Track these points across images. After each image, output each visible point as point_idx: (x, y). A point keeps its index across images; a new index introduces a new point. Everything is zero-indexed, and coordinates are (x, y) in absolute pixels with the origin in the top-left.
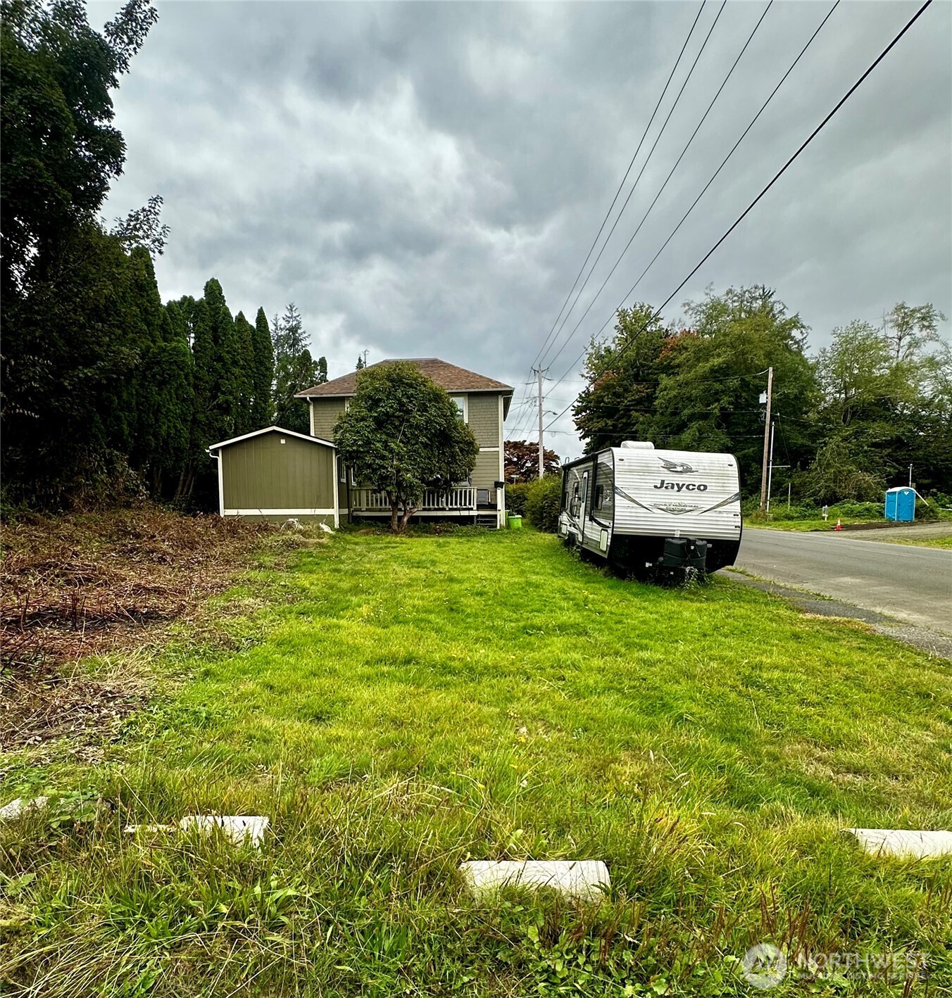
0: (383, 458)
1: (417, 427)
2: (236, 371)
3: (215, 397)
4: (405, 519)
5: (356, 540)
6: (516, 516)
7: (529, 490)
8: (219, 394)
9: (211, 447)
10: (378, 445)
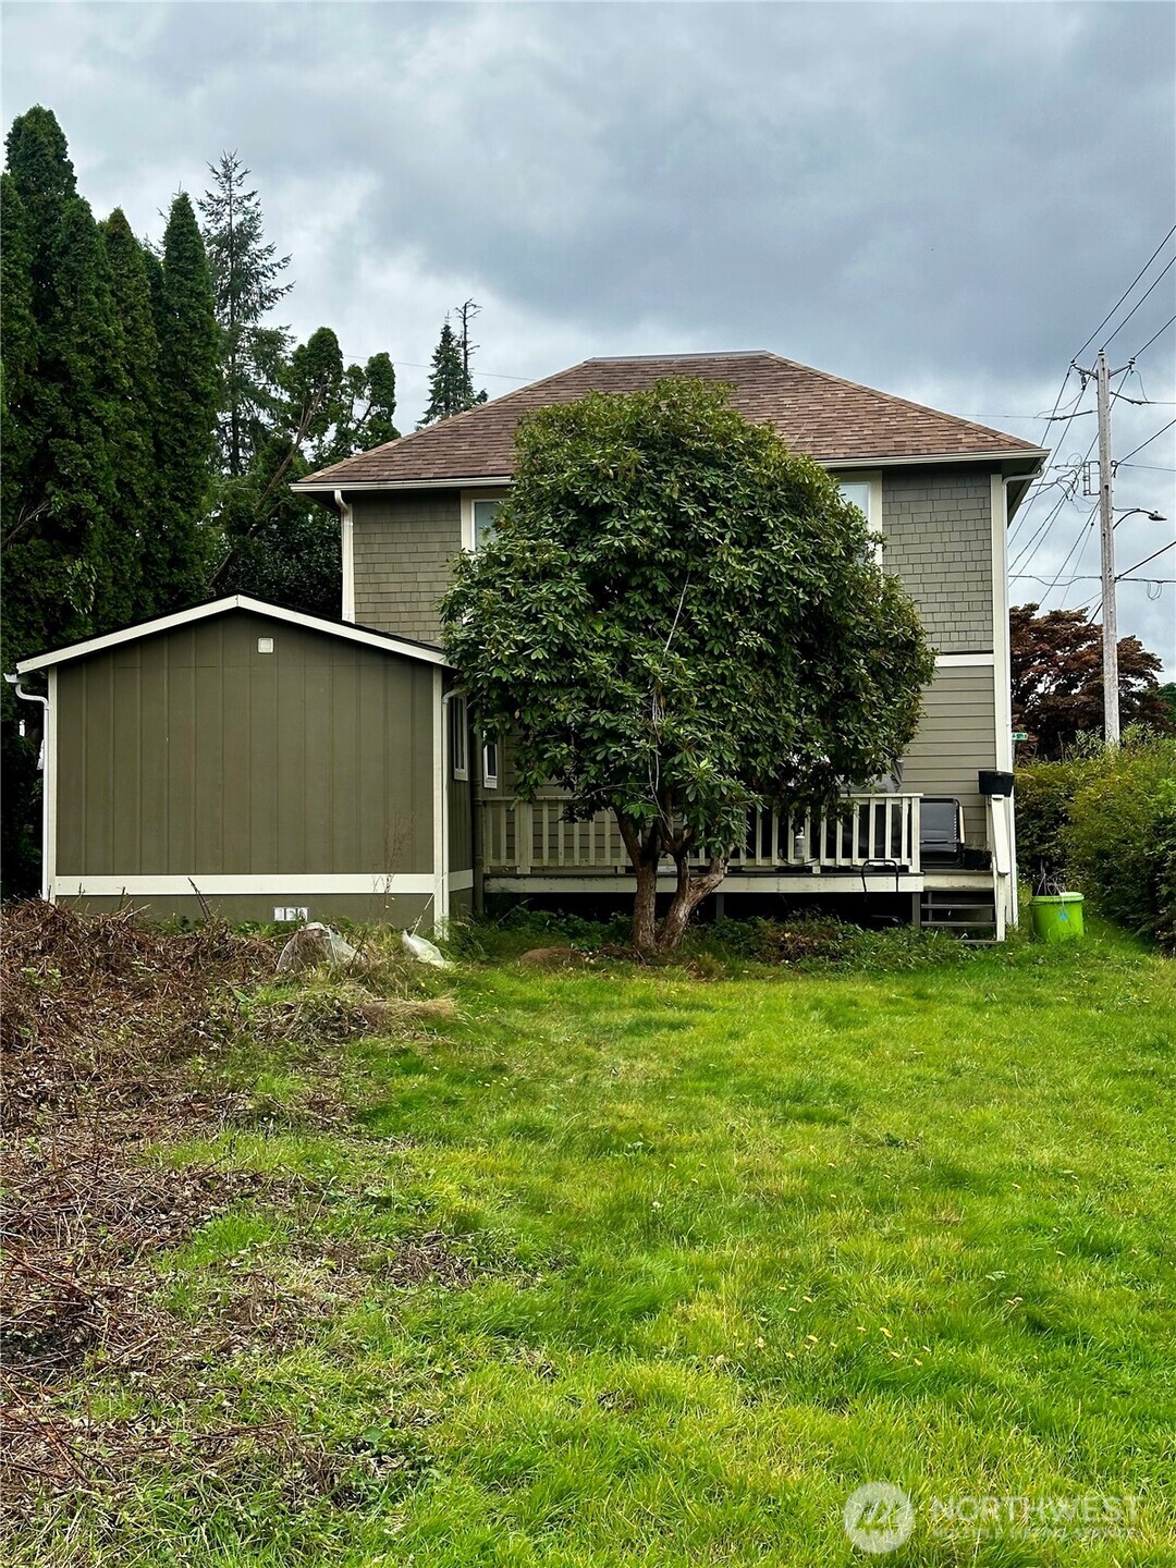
0: (615, 703)
1: (733, 598)
2: (109, 408)
3: (34, 497)
4: (683, 911)
5: (529, 991)
6: (1066, 896)
7: (1072, 787)
8: (50, 487)
9: (24, 667)
10: (600, 660)
